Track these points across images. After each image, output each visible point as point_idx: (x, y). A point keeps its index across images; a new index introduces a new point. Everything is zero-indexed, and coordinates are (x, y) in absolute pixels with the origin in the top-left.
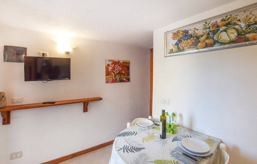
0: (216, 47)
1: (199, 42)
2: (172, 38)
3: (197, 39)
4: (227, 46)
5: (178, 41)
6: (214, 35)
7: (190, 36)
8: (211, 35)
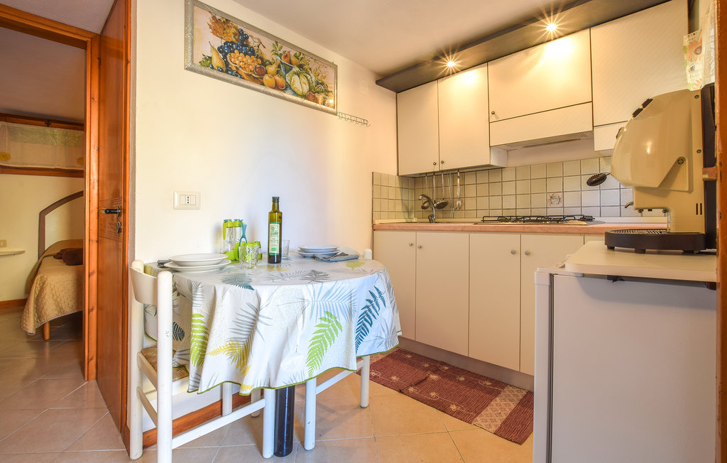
0: (288, 95)
1: (266, 73)
2: (210, 28)
3: (262, 64)
4: (299, 99)
5: (225, 44)
6: (286, 73)
7: (250, 50)
8: (282, 71)
